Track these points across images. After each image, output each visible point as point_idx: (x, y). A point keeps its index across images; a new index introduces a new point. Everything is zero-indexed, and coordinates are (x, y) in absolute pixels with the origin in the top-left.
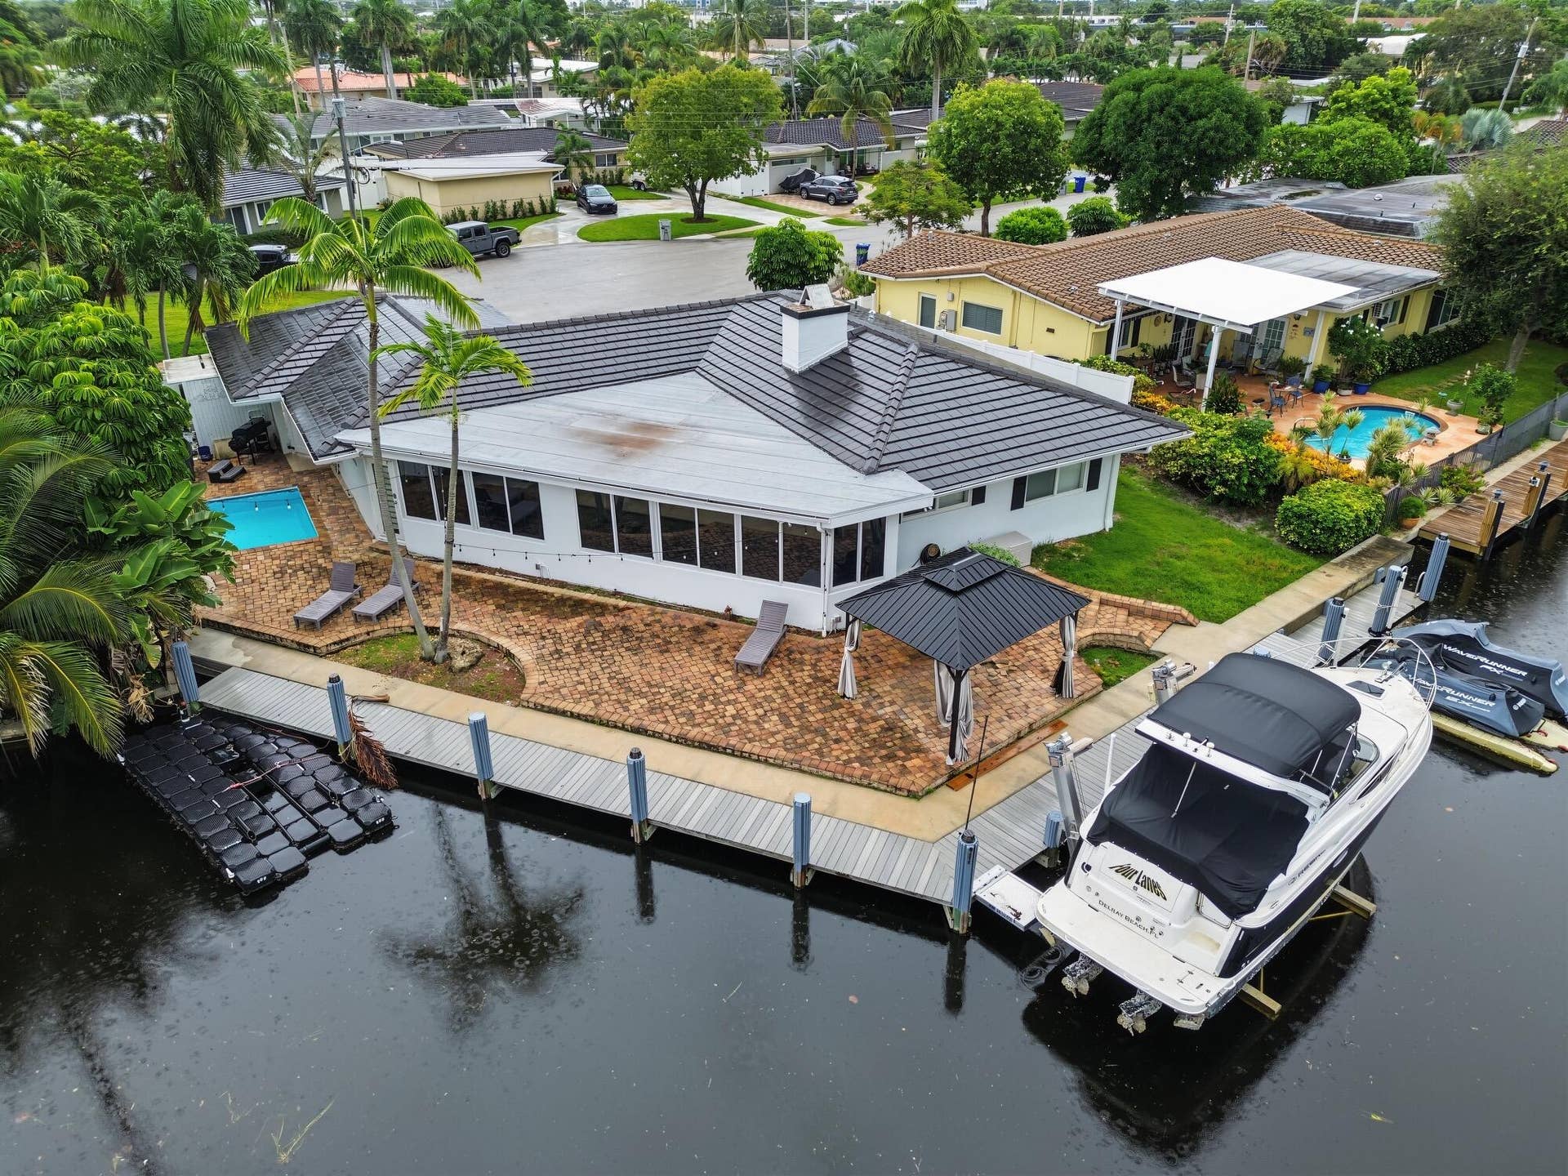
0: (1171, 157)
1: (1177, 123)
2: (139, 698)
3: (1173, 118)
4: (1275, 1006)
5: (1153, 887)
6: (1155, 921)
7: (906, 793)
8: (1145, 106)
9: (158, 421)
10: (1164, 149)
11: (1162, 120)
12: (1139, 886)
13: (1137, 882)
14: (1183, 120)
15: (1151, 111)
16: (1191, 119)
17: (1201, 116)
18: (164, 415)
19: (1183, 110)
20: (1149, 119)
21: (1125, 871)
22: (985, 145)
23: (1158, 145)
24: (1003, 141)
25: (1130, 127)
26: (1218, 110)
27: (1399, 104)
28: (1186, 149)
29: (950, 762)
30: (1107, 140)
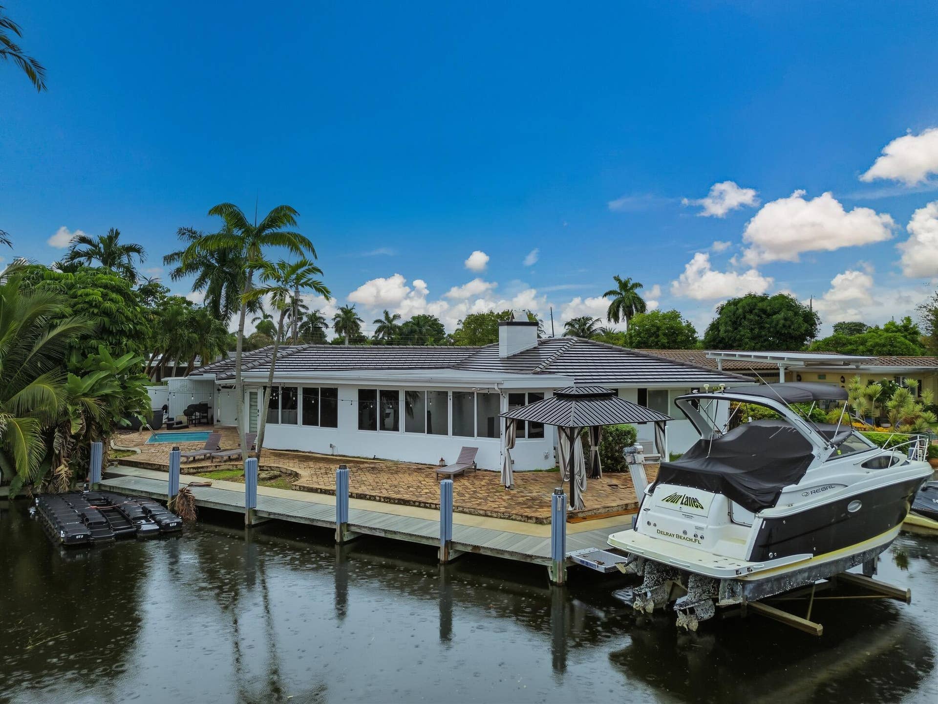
0: (761, 337)
1: (761, 318)
2: (63, 472)
3: (759, 316)
4: (819, 627)
5: (693, 502)
6: (697, 528)
7: (534, 521)
8: (740, 310)
9: (130, 327)
10: (757, 331)
11: (752, 317)
12: (683, 506)
13: (682, 503)
14: (764, 316)
15: (744, 312)
16: (769, 315)
17: (775, 313)
18: (135, 328)
19: (764, 311)
20: (745, 318)
21: (673, 499)
22: (651, 339)
23: (752, 330)
24: (661, 336)
25: (734, 323)
26: (784, 309)
27: (910, 334)
28: (769, 332)
29: (570, 509)
30: (722, 334)
